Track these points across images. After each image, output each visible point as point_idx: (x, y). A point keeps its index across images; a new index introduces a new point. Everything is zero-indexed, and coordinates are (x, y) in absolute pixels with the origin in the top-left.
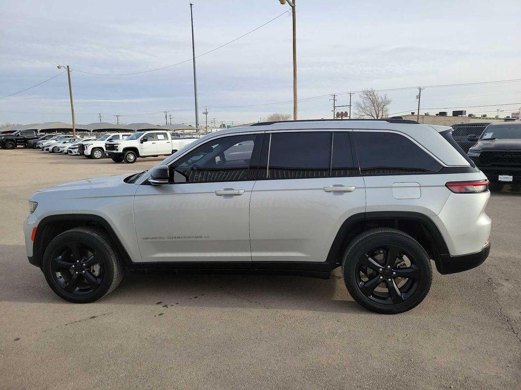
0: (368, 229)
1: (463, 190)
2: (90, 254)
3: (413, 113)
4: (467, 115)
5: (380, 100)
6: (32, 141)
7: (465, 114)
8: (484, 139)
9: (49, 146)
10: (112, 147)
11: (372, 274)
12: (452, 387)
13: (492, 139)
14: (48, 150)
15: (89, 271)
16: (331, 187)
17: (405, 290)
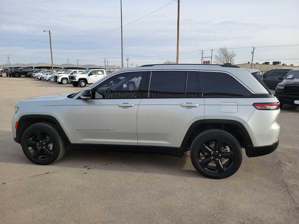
0: (207, 129)
1: (263, 108)
2: (48, 137)
3: (249, 62)
4: (281, 64)
5: (229, 54)
6: (29, 73)
7: (280, 64)
8: (288, 79)
9: (38, 76)
10: (72, 78)
11: (207, 155)
12: (246, 223)
13: (292, 79)
14: (37, 78)
15: (47, 147)
16: (185, 104)
17: (226, 166)
